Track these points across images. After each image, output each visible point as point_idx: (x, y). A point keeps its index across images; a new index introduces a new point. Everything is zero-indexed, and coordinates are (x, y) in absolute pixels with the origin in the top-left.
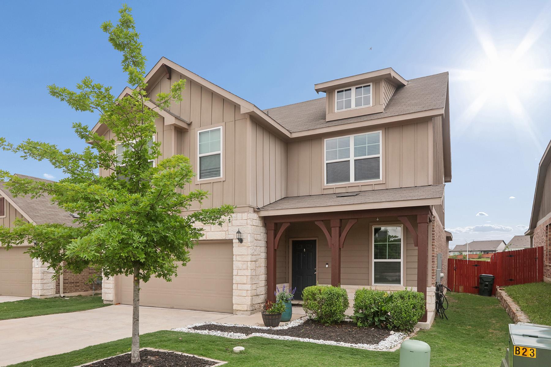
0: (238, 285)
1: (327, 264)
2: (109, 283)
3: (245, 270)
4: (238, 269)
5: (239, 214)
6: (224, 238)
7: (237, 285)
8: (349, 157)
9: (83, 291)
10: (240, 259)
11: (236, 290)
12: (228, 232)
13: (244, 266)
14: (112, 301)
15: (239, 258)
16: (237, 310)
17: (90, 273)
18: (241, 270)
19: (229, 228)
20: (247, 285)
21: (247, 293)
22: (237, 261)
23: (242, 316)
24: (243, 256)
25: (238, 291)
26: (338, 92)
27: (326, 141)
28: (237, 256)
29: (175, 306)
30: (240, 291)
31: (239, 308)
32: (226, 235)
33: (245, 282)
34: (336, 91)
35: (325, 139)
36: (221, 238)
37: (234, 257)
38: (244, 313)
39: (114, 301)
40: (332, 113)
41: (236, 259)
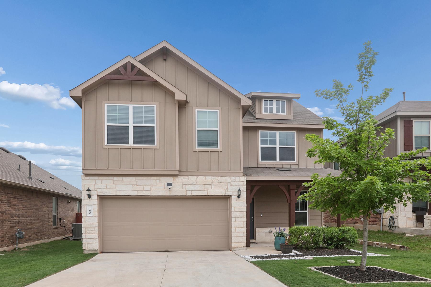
0: (237, 229)
1: (261, 214)
2: (92, 234)
3: (242, 217)
4: (236, 217)
5: (237, 177)
6: (224, 194)
7: (235, 229)
8: (276, 145)
9: (6, 246)
10: (238, 210)
11: (235, 232)
12: (228, 190)
13: (241, 215)
14: (97, 250)
15: (236, 209)
16: (235, 247)
17: (11, 227)
18: (238, 218)
19: (228, 187)
20: (244, 228)
21: (244, 234)
22: (234, 211)
23: (239, 251)
24: (241, 208)
25: (236, 233)
26: (264, 100)
27: (260, 132)
28: (235, 208)
29: (169, 250)
30: (238, 233)
31: (237, 245)
32: (226, 192)
33: (242, 226)
34: (263, 100)
35: (259, 131)
36: (221, 195)
37: (232, 208)
38: (241, 248)
39: (99, 250)
40: (261, 113)
41: (234, 209)
